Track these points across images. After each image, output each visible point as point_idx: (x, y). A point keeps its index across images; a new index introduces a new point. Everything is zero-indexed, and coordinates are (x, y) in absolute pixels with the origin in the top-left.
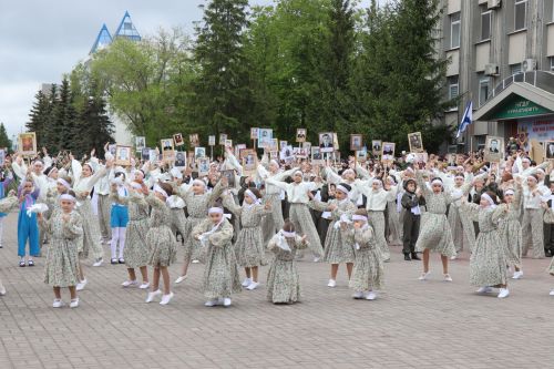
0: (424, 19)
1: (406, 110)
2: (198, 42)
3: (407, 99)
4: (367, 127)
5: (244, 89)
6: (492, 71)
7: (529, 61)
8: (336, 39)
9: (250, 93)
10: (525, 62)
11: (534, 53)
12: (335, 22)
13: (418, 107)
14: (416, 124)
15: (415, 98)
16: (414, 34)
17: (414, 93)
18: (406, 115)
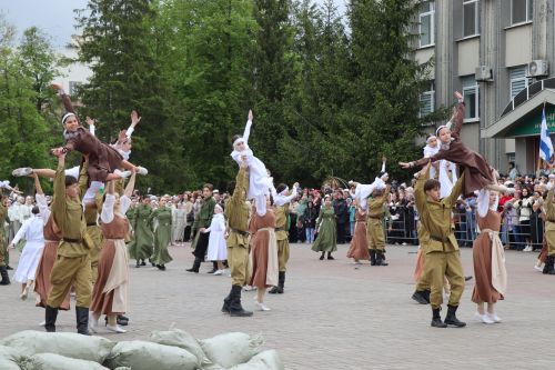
0: (399, 9)
1: (384, 125)
2: (84, 37)
3: (385, 110)
4: (332, 147)
5: (153, 98)
6: (485, 75)
7: (539, 62)
8: (267, 35)
9: (161, 104)
10: (533, 64)
11: (543, 52)
12: (263, 12)
13: (398, 120)
14: (398, 142)
15: (395, 110)
16: (388, 27)
17: (393, 103)
18: (385, 132)
